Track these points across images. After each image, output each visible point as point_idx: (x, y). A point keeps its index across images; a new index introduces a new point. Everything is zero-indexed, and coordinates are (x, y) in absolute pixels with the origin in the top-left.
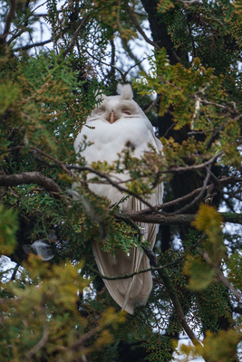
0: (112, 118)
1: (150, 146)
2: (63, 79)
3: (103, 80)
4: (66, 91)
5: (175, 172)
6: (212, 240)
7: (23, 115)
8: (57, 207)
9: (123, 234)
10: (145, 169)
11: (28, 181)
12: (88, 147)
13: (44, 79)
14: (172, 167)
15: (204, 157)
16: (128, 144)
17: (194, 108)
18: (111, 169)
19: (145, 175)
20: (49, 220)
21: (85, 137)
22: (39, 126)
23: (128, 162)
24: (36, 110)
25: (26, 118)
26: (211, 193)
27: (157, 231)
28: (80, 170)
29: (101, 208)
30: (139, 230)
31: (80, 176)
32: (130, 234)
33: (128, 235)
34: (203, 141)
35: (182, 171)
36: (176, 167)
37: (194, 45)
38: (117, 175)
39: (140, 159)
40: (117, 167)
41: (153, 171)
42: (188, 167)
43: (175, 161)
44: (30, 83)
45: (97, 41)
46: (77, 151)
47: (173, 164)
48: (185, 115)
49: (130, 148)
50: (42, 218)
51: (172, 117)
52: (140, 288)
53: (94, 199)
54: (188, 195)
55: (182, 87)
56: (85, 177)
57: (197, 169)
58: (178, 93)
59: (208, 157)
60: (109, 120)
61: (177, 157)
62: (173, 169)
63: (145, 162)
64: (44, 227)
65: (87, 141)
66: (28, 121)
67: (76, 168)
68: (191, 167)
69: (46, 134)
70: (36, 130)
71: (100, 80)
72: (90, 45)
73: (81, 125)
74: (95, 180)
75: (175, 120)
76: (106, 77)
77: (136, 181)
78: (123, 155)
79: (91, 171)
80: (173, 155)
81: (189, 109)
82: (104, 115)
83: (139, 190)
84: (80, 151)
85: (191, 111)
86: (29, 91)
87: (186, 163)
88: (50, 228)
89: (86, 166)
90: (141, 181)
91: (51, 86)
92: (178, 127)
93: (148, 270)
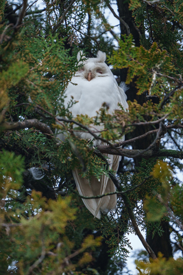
0: (89, 76)
1: (119, 105)
2: (58, 55)
4: (60, 64)
5: (137, 126)
7: (28, 82)
8: (49, 145)
9: (96, 164)
10: (115, 123)
11: (29, 126)
13: (44, 54)
14: (135, 121)
15: (158, 115)
16: (104, 105)
17: (152, 79)
18: (91, 122)
19: (115, 127)
20: (43, 153)
21: (72, 98)
22: (40, 91)
23: (103, 117)
24: (38, 78)
25: (31, 85)
28: (68, 122)
29: (83, 150)
30: (106, 161)
31: (68, 125)
32: (101, 165)
33: (99, 165)
34: (158, 103)
35: (142, 125)
36: (137, 122)
39: (112, 115)
40: (96, 121)
41: (121, 124)
42: (146, 122)
43: (137, 117)
44: (34, 57)
46: (66, 107)
47: (135, 119)
48: (145, 84)
49: (105, 108)
50: (38, 152)
51: (136, 85)
54: (143, 136)
55: (143, 64)
56: (71, 126)
57: (153, 124)
58: (141, 68)
59: (161, 115)
60: (87, 78)
61: (139, 115)
62: (136, 123)
63: (116, 118)
64: (39, 159)
65: (73, 101)
66: (32, 87)
67: (65, 121)
68: (149, 122)
69: (45, 97)
70: (38, 94)
73: (68, 82)
74: (79, 129)
75: (138, 88)
77: (110, 131)
78: (100, 112)
80: (136, 112)
81: (148, 80)
83: (110, 136)
84: (69, 107)
85: (149, 81)
86: (33, 64)
87: (145, 119)
88: (43, 159)
89: (73, 119)
90: (112, 132)
91: (49, 61)
92: (139, 93)
93: (114, 193)
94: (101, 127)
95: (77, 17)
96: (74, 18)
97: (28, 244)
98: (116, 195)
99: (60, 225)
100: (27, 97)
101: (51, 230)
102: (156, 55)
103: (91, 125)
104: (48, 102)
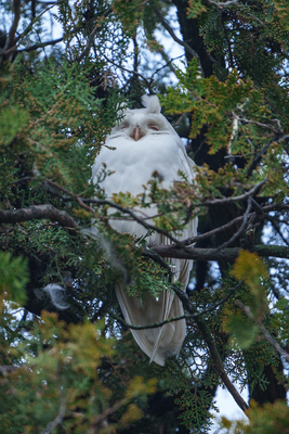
0: (137, 134)
1: (180, 173)
2: (77, 97)
3: (125, 86)
4: (81, 111)
5: (210, 205)
6: (255, 291)
7: (31, 142)
8: (73, 245)
9: (151, 274)
10: (175, 203)
11: (39, 216)
12: (107, 177)
13: (55, 97)
14: (206, 198)
15: (244, 186)
16: (155, 174)
17: (232, 129)
18: (136, 203)
19: (175, 210)
20: (64, 260)
21: (105, 166)
22: (51, 155)
23: (156, 194)
24: (47, 135)
25: (35, 145)
26: (253, 223)
27: (190, 268)
28: (99, 204)
29: (124, 249)
30: (168, 269)
31: (100, 211)
32: (160, 274)
33: (156, 275)
35: (218, 203)
36: (211, 198)
37: (230, 49)
38: (143, 210)
39: (169, 190)
40: (143, 201)
41: (185, 204)
42: (225, 199)
43: (211, 191)
44: (39, 103)
45: (117, 40)
46: (95, 182)
47: (207, 195)
48: (221, 136)
49: (157, 179)
50: (56, 258)
51: (206, 139)
52: (172, 334)
53: (116, 239)
55: (217, 104)
56: (105, 212)
57: (236, 200)
58: (212, 111)
59: (248, 186)
60: (133, 136)
61: (212, 187)
62: (208, 201)
63: (175, 194)
64: (59, 269)
65: (106, 170)
66: (37, 149)
67: (94, 202)
68: (229, 199)
69: (59, 164)
70: (48, 159)
71: (121, 86)
72: (109, 44)
73: (100, 145)
74: (117, 216)
75: (210, 143)
76: (128, 82)
77: (167, 216)
78: (149, 187)
79: (112, 205)
80: (208, 184)
81: (226, 130)
82: (127, 131)
83: (168, 225)
84: (99, 181)
85: (228, 132)
86: (38, 113)
87: (224, 194)
88: (66, 269)
89: (107, 199)
90: (171, 217)
91: (64, 107)
92: (212, 152)
93: (181, 318)
94: (153, 211)
95: (115, 47)
96: (111, 48)
97: (38, 395)
98: (184, 320)
99: (89, 365)
100: (31, 167)
101: (74, 373)
102: (236, 90)
103: (137, 208)
104: (64, 172)
